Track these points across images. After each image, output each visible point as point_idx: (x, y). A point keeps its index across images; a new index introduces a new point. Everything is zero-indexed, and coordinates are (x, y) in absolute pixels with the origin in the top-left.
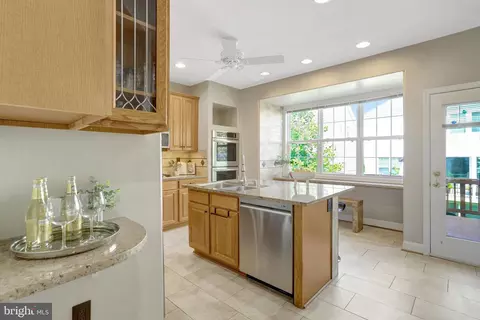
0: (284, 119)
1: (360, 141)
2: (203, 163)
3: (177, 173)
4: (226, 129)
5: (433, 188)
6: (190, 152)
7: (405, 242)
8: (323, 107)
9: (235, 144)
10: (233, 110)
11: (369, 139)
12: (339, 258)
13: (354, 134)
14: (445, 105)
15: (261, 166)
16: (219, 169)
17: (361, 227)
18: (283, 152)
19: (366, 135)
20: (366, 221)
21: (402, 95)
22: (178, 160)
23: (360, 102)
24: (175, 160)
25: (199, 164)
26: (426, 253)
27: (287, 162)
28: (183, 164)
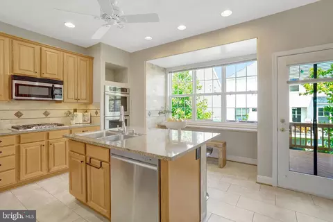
0: (166, 77)
1: (224, 94)
2: (97, 113)
3: (73, 122)
4: (119, 85)
5: (280, 132)
6: (85, 104)
7: (258, 176)
8: (196, 69)
9: (126, 98)
10: (124, 69)
11: (231, 93)
12: (207, 194)
13: (219, 90)
14: (288, 66)
15: (147, 115)
16: (111, 119)
17: (225, 163)
18: (166, 104)
19: (228, 90)
20: (229, 158)
21: (256, 59)
22: (75, 111)
23: (224, 65)
24: (72, 111)
25: (94, 114)
26: (275, 185)
27: (169, 112)
28: (80, 115)
